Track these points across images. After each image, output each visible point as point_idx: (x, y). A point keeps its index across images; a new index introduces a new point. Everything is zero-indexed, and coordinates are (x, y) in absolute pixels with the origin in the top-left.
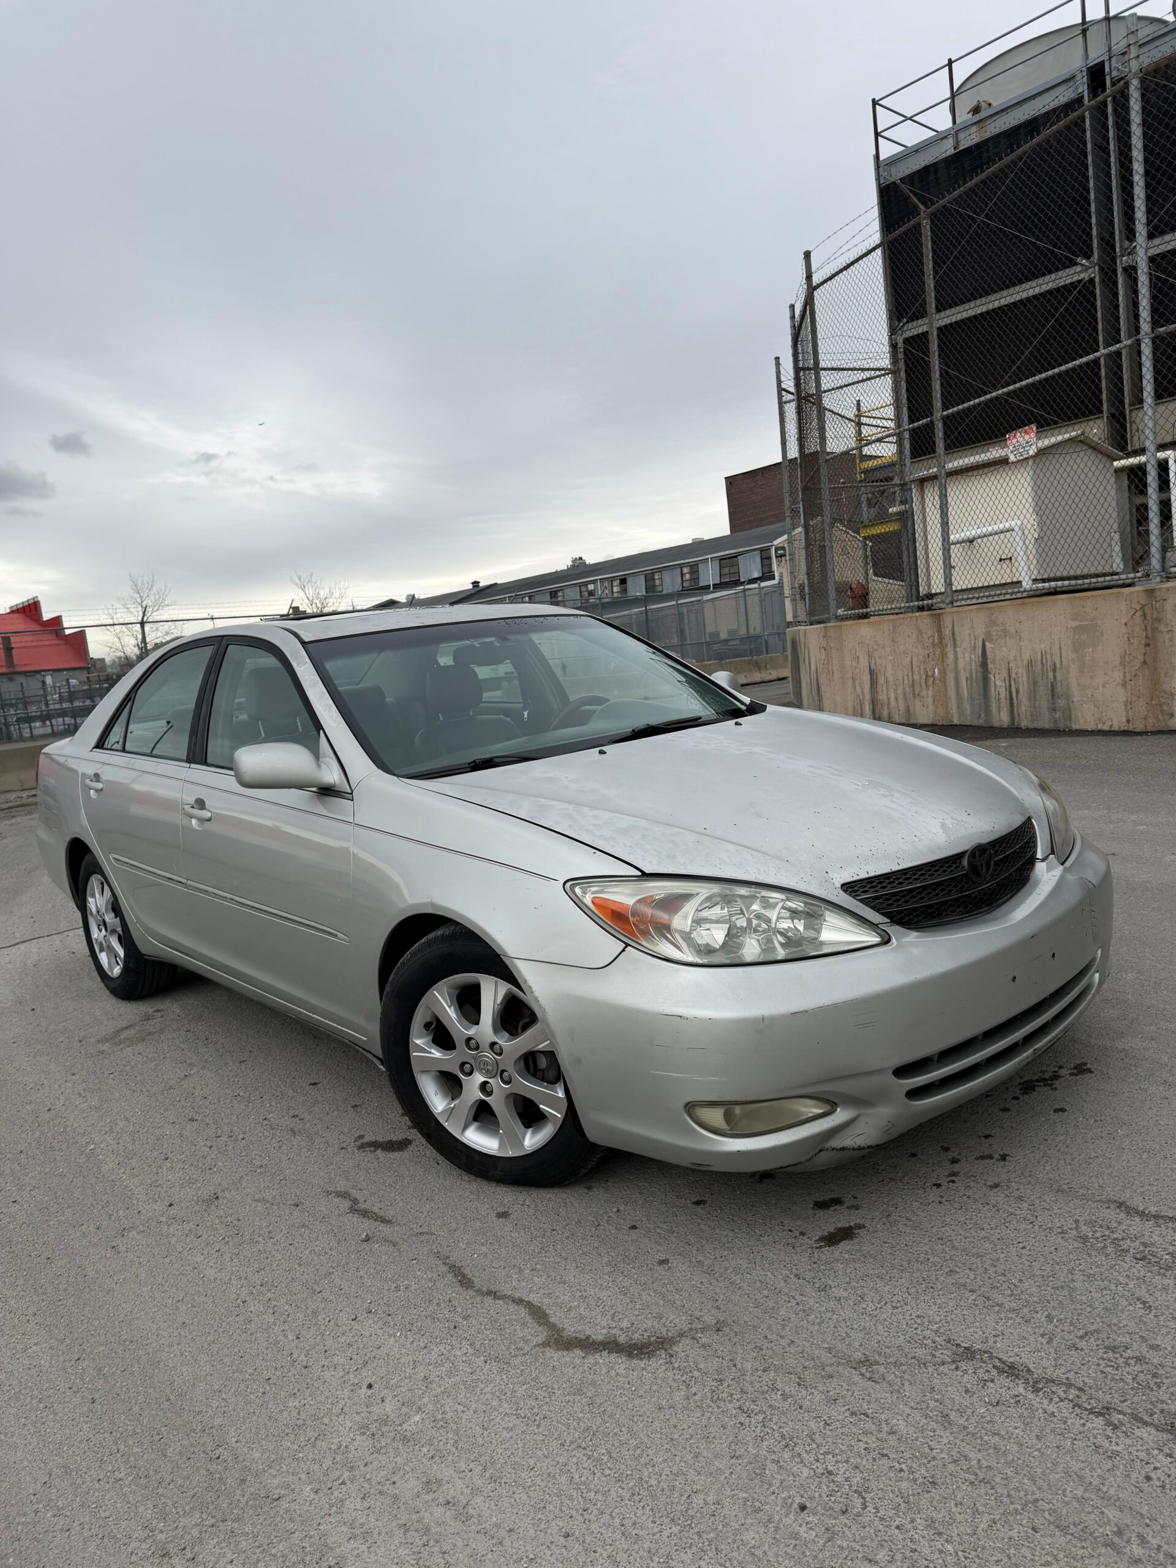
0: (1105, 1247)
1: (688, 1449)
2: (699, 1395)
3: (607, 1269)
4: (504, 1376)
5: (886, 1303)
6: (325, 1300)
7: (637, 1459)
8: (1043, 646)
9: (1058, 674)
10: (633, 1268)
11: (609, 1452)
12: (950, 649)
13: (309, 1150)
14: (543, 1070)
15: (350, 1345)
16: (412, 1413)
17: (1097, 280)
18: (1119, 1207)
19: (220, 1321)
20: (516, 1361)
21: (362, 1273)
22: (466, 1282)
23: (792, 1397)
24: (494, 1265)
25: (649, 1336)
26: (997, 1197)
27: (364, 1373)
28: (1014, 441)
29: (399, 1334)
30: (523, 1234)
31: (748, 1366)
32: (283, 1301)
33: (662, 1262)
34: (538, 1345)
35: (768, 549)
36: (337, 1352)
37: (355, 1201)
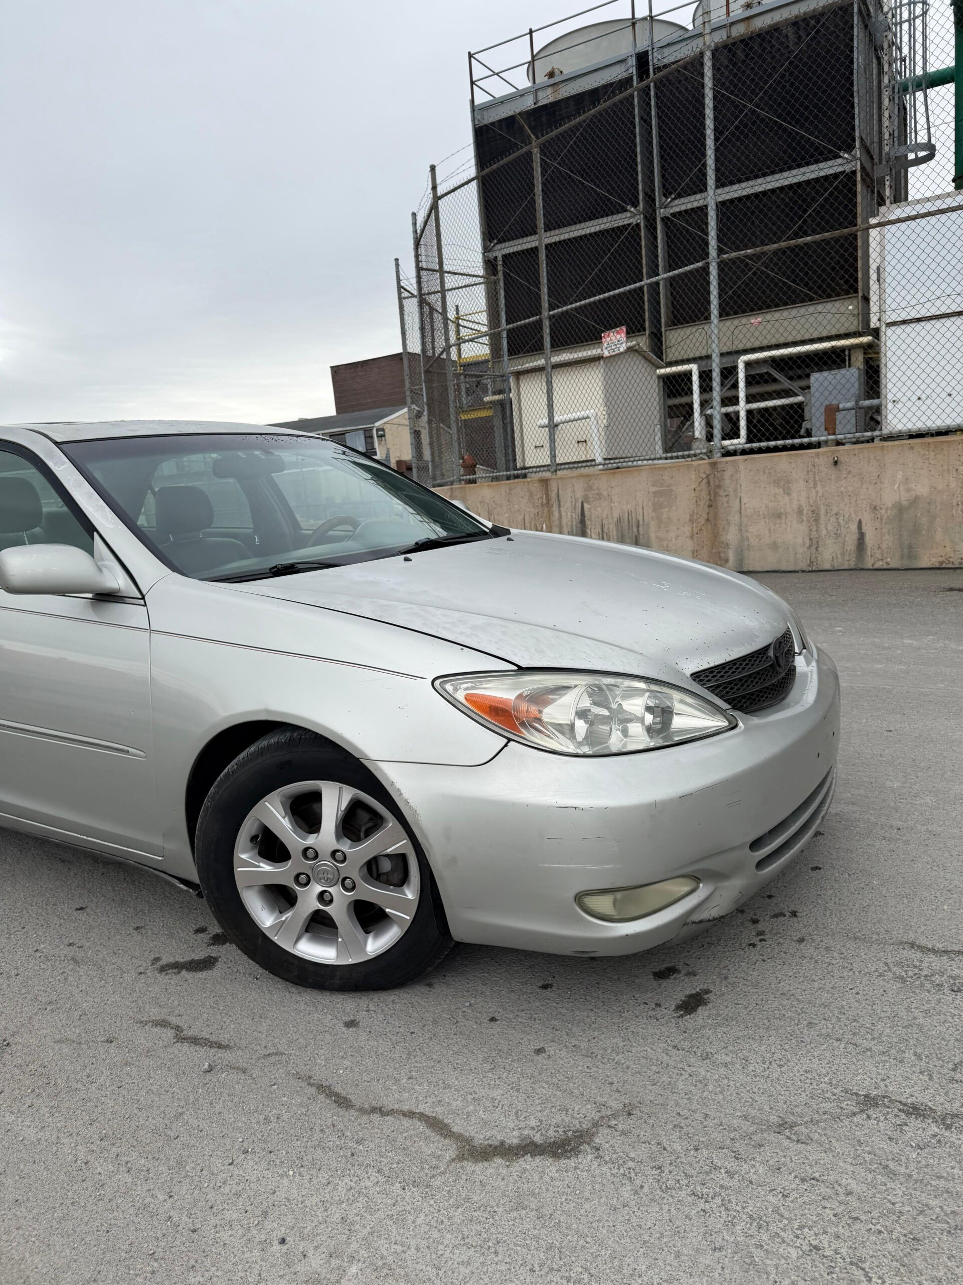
0: (922, 985)
1: (666, 1249)
2: (646, 1187)
3: (487, 1066)
4: (432, 1202)
5: (770, 1063)
6: (185, 1146)
7: (620, 1272)
8: (629, 506)
9: (641, 529)
10: (513, 1061)
11: (586, 1269)
12: (555, 508)
13: (101, 979)
14: (387, 874)
15: (238, 1195)
16: (346, 1264)
17: (642, 225)
18: (912, 947)
19: (64, 1191)
20: (437, 1182)
21: (218, 1108)
22: (343, 1102)
23: (737, 1173)
24: (365, 1078)
25: (564, 1131)
26: (808, 949)
27: (268, 1225)
28: (608, 339)
29: (291, 1173)
30: (381, 1041)
31: (677, 1147)
32: (135, 1154)
33: (539, 1051)
34: (453, 1160)
35: (371, 429)
36: (225, 1206)
37: (178, 1028)
